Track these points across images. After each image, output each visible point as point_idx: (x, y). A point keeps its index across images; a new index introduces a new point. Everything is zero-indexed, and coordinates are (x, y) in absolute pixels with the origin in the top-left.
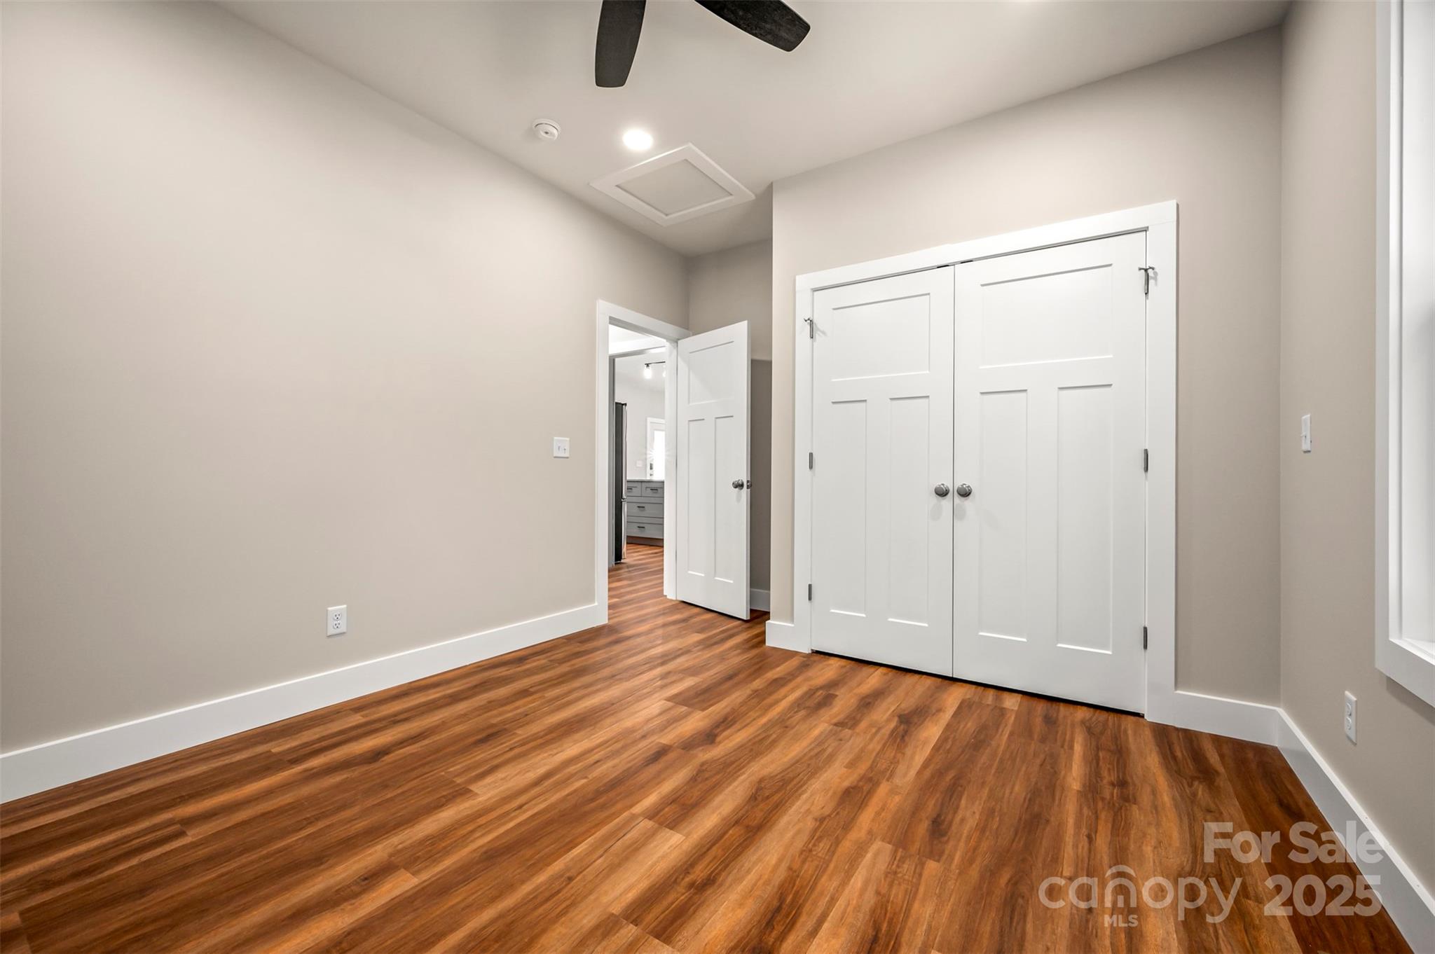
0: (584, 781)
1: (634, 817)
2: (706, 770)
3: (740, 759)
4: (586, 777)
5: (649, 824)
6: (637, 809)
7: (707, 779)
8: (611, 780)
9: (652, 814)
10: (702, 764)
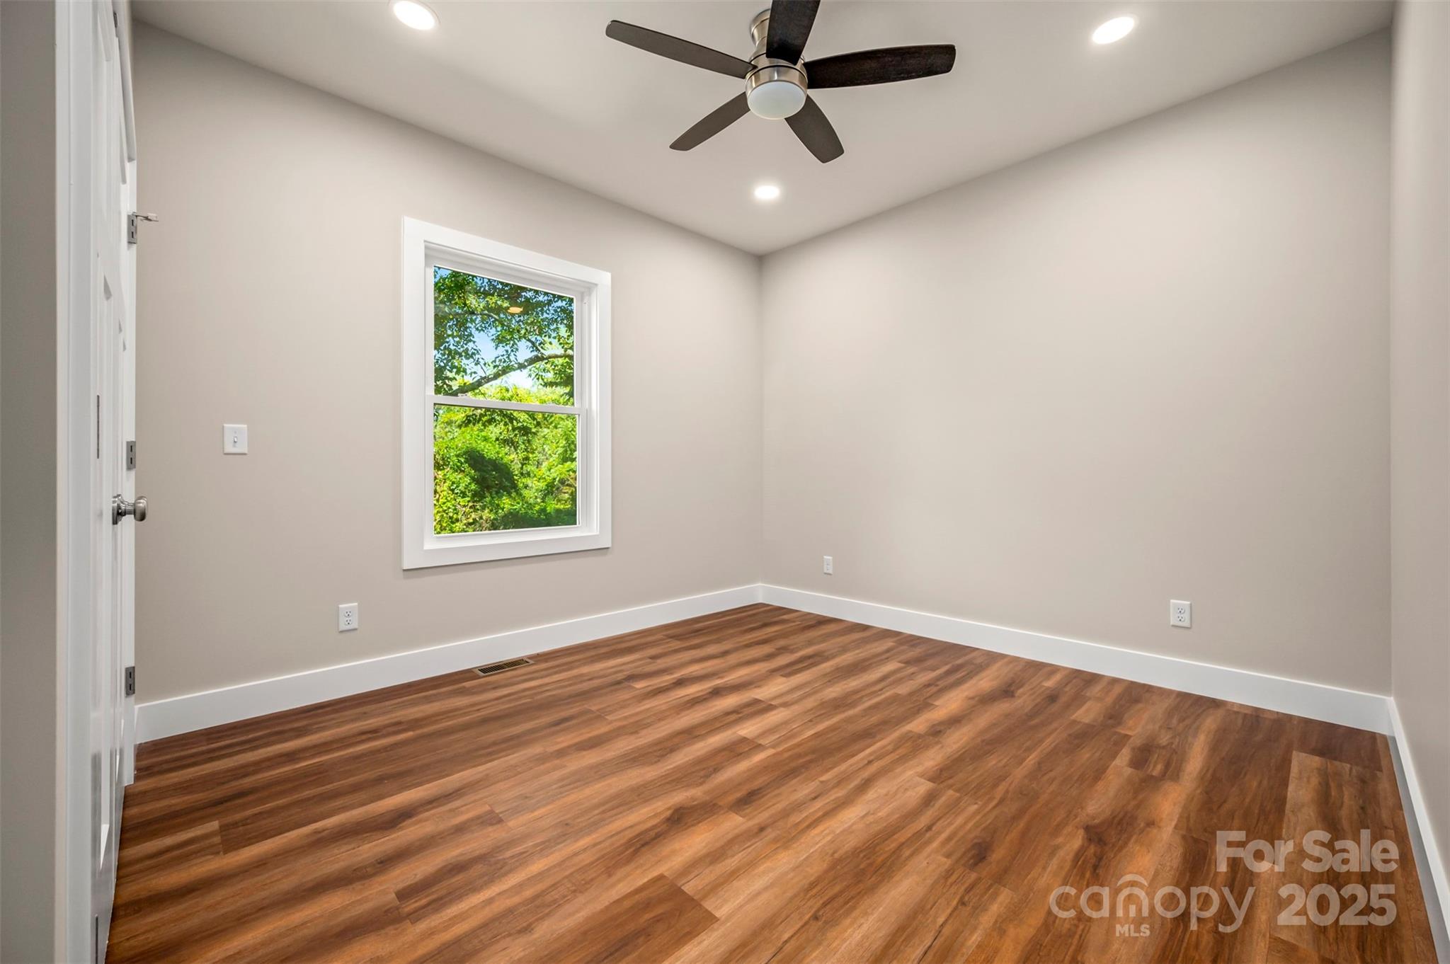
0: (823, 778)
1: (773, 747)
2: (701, 777)
3: (660, 785)
4: (822, 782)
5: (761, 742)
6: (770, 752)
7: (704, 769)
8: (795, 777)
9: (758, 747)
10: (701, 784)
